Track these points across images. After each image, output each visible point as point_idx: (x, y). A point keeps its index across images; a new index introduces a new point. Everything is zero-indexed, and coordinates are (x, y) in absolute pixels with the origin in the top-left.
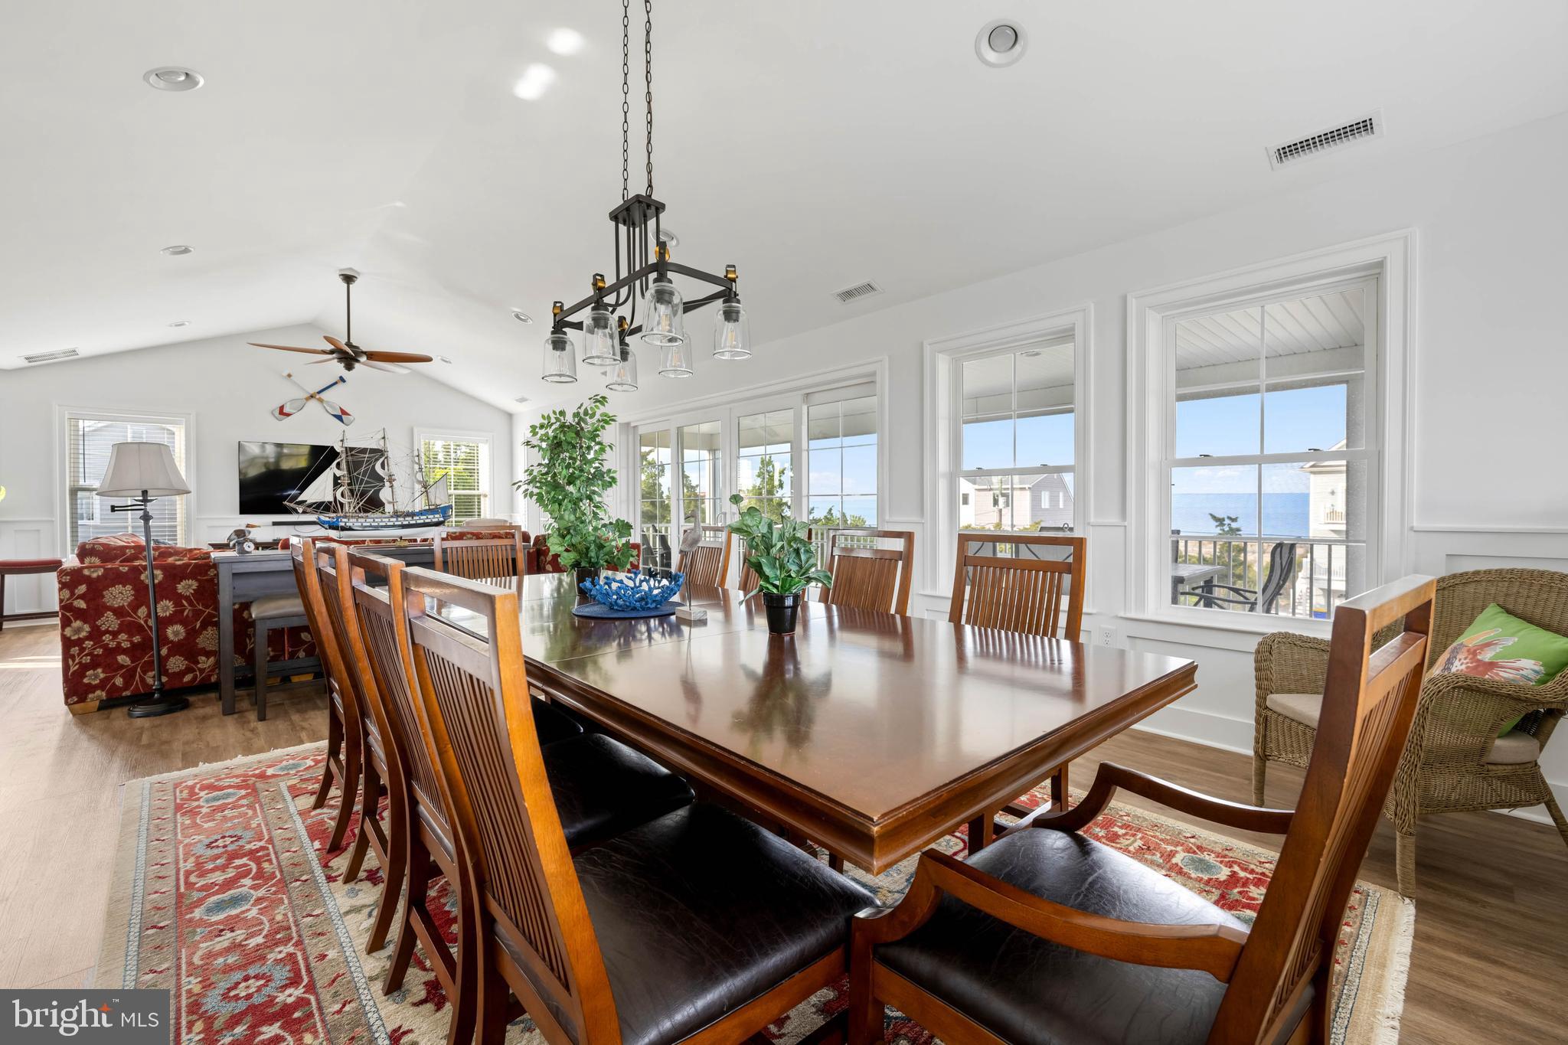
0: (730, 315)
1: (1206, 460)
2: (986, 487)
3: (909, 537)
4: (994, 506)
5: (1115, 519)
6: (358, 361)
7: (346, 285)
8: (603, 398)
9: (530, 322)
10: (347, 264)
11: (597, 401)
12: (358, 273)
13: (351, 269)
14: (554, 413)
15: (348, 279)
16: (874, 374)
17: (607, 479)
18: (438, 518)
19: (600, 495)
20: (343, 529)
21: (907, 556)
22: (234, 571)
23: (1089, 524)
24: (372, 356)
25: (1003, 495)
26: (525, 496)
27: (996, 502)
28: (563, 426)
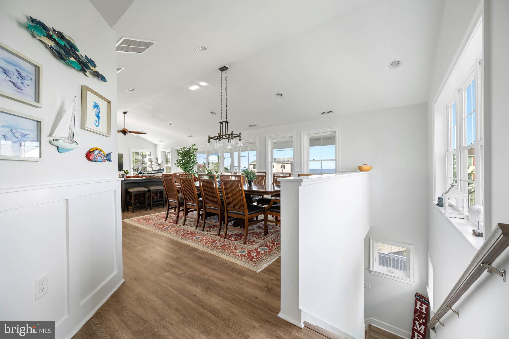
0: (240, 140)
1: (314, 160)
2: (279, 163)
3: (265, 173)
4: (281, 168)
5: (300, 171)
6: (127, 133)
7: (124, 114)
8: (195, 144)
9: (173, 125)
10: (124, 110)
11: (193, 145)
12: (128, 112)
13: (126, 111)
14: (183, 148)
15: (125, 113)
16: (256, 142)
17: (196, 163)
18: (161, 171)
19: (194, 166)
20: (143, 174)
21: (265, 176)
22: (125, 182)
23: (295, 171)
24: (131, 132)
25: (283, 165)
26: (177, 166)
27: (281, 167)
28: (185, 150)
